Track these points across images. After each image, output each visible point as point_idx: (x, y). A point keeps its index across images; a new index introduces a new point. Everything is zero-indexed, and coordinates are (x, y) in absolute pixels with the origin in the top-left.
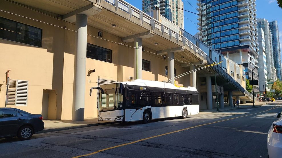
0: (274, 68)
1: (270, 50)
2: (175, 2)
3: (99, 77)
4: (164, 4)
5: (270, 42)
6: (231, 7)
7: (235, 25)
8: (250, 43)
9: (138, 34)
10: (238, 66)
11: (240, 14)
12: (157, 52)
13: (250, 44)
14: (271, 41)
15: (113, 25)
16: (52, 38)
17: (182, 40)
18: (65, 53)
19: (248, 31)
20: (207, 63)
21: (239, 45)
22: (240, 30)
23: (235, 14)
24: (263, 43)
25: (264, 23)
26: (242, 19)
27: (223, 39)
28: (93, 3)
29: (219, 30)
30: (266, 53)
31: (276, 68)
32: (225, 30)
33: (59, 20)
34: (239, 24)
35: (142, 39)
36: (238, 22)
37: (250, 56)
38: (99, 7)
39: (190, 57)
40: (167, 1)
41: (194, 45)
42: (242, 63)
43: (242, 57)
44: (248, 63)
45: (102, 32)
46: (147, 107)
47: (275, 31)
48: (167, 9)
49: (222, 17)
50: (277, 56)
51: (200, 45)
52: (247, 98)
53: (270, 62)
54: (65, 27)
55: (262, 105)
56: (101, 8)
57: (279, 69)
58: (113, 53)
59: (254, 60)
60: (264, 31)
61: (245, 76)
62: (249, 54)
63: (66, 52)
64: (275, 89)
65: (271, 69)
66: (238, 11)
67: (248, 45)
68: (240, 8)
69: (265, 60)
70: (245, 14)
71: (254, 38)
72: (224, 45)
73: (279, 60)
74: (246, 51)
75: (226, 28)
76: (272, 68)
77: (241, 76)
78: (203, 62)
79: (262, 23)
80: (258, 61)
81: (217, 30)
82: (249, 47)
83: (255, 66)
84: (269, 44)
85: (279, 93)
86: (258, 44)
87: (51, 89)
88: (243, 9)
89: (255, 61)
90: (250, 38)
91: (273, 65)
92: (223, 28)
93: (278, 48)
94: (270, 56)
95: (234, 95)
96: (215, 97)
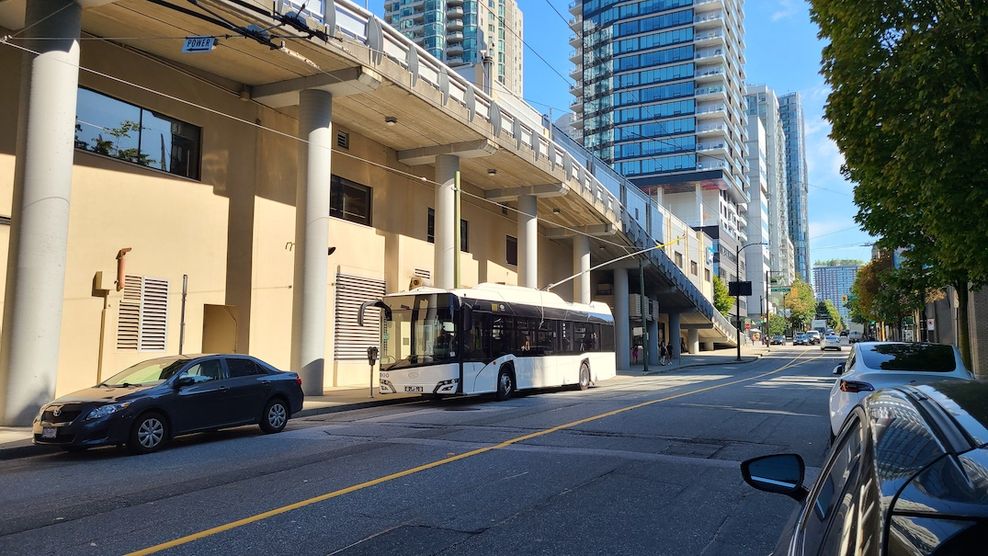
0: (789, 241)
1: (778, 185)
2: (496, 10)
3: (339, 267)
4: (460, 11)
5: (781, 159)
6: (675, 46)
7: (685, 105)
8: (727, 163)
9: (449, 145)
10: (693, 233)
11: (703, 70)
12: (486, 193)
13: (727, 168)
14: (784, 157)
15: (389, 120)
16: (226, 153)
17: (563, 162)
18: (256, 197)
19: (720, 128)
20: (621, 229)
21: (695, 169)
22: (697, 121)
23: (685, 69)
24: (762, 164)
25: (764, 100)
26: (705, 88)
27: (649, 146)
28: (360, 67)
29: (637, 117)
30: (767, 196)
31: (792, 240)
32: (656, 118)
33: (244, 99)
34: (697, 103)
35: (460, 160)
36: (693, 95)
37: (725, 203)
38: (376, 76)
39: (578, 213)
40: (472, 4)
41: (579, 166)
42: (702, 225)
43: (701, 205)
44: (717, 227)
45: (347, 135)
46: (506, 358)
47: (795, 125)
48: (472, 29)
49: (649, 75)
50: (797, 204)
51: (598, 169)
52: (717, 335)
53: (779, 224)
54: (258, 122)
55: (759, 357)
56: (380, 79)
57: (801, 244)
58: (376, 196)
59: (736, 215)
60: (764, 125)
61: (711, 267)
62: (721, 199)
63: (259, 196)
64: (791, 307)
65: (780, 243)
66: (695, 60)
67: (719, 168)
68: (701, 52)
69: (764, 217)
70: (713, 73)
71: (738, 150)
72: (650, 166)
73: (802, 215)
74: (715, 187)
75: (657, 112)
76: (783, 241)
77: (702, 266)
78: (613, 227)
79: (758, 101)
80: (747, 219)
81: (630, 116)
82: (724, 176)
83: (738, 233)
84: (777, 166)
85: (800, 320)
86: (747, 165)
87: (222, 302)
88: (708, 57)
89: (738, 218)
90: (726, 148)
91: (787, 233)
92: (650, 110)
93: (802, 179)
94: (778, 204)
95: (683, 326)
96: (638, 331)
